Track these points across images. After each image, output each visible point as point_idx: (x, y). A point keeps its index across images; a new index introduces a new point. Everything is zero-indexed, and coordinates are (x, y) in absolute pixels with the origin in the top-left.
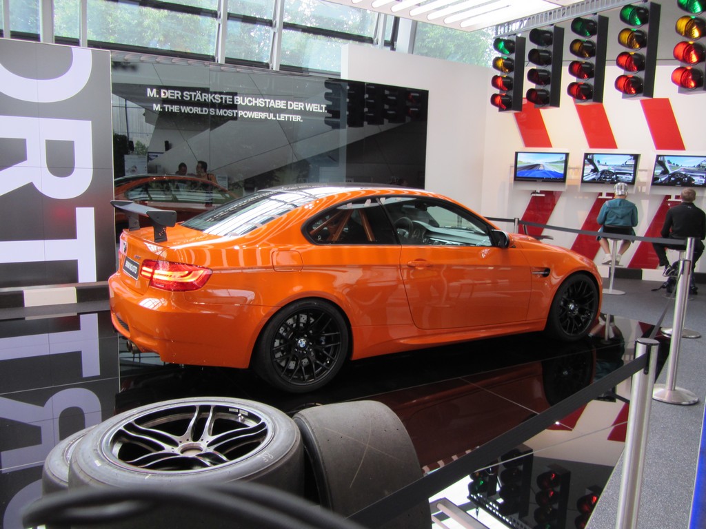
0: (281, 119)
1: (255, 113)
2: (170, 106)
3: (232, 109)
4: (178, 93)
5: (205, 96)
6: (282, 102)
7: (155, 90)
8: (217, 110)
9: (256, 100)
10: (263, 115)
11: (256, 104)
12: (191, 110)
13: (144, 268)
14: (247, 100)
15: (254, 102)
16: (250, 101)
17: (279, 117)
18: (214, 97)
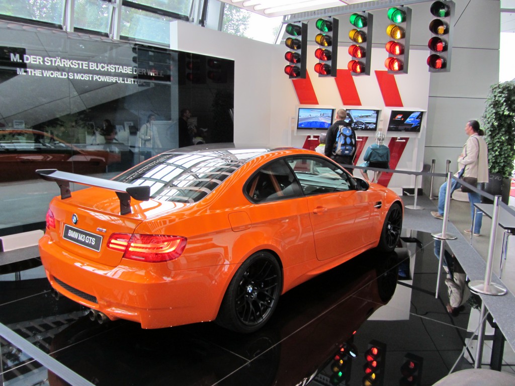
0: (129, 83)
1: (107, 77)
2: (33, 70)
3: (88, 74)
4: (40, 59)
5: (64, 62)
6: (129, 68)
7: (18, 56)
8: (75, 74)
9: (108, 66)
10: (113, 79)
11: (108, 69)
12: (52, 74)
13: (113, 241)
14: (100, 66)
15: (106, 67)
16: (103, 67)
17: (127, 81)
18: (72, 63)
